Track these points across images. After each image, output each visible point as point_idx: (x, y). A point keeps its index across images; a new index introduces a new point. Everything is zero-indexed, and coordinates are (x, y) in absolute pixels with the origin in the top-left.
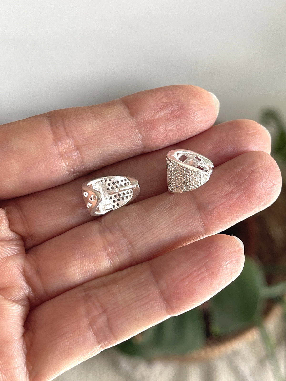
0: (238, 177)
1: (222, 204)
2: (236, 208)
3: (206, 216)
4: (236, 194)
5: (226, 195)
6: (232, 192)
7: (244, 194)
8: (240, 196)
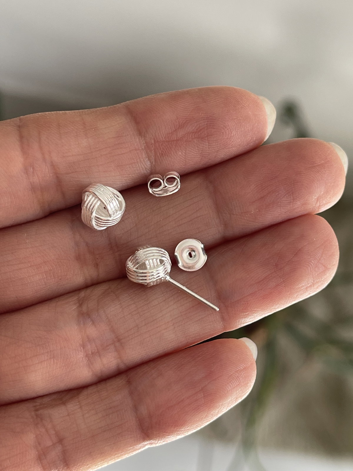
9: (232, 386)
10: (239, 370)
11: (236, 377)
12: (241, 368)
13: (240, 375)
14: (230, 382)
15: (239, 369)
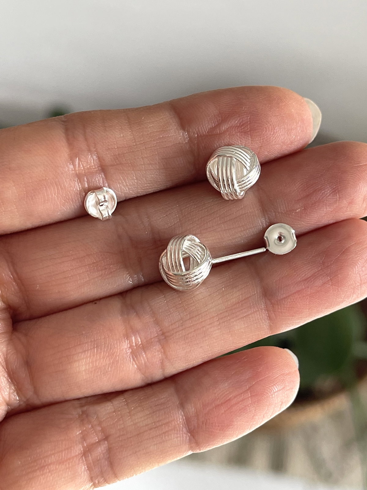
0: (324, 256)
1: (299, 291)
2: (316, 300)
3: (273, 307)
4: (319, 280)
5: (305, 280)
6: (314, 277)
7: (330, 281)
8: (324, 283)
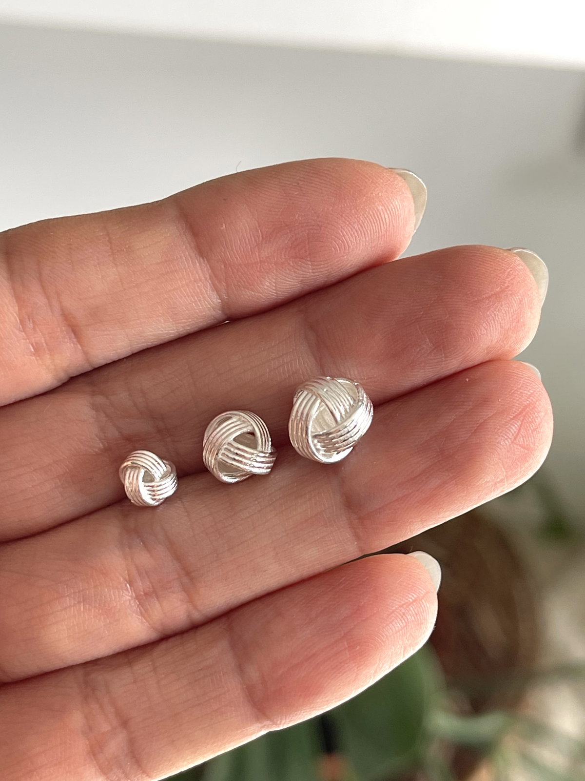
3: (362, 522)
9: (394, 629)
10: (407, 603)
11: (400, 614)
12: (409, 601)
13: (409, 612)
14: (391, 622)
15: (406, 601)
